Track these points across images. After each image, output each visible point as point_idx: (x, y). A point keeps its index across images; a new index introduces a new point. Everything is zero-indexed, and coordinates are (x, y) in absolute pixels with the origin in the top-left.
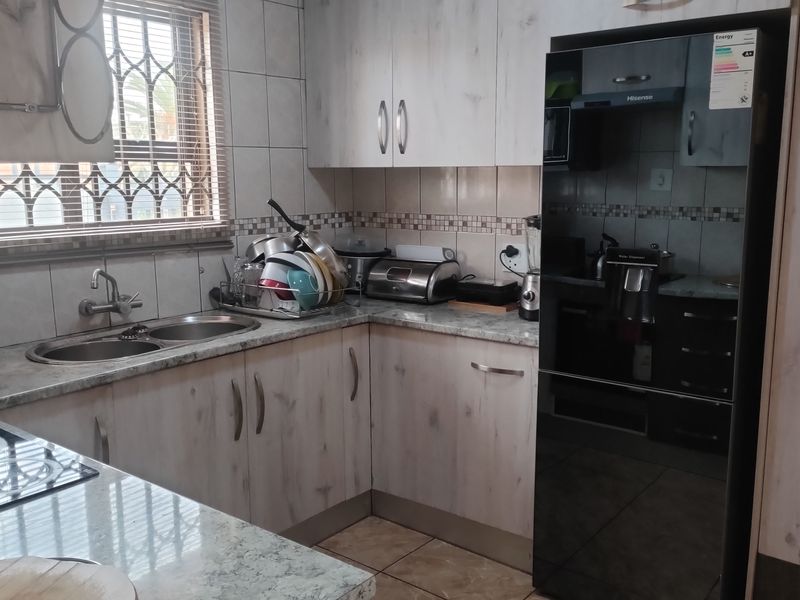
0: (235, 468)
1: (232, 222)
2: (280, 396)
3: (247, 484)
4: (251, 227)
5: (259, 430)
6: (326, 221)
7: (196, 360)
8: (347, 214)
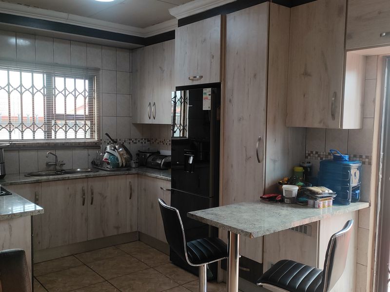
0: (82, 214)
1: (101, 140)
2: (101, 194)
3: (87, 220)
5: (92, 204)
6: (139, 141)
8: (148, 139)
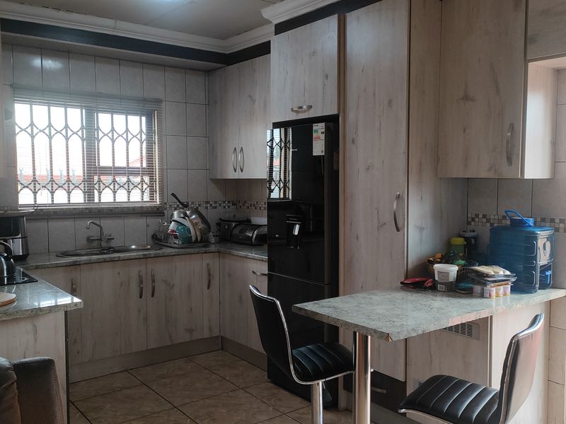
0: (139, 311)
1: (165, 203)
2: (165, 281)
3: (146, 319)
4: (176, 206)
5: (153, 296)
6: (220, 205)
7: (119, 260)
8: (233, 202)
